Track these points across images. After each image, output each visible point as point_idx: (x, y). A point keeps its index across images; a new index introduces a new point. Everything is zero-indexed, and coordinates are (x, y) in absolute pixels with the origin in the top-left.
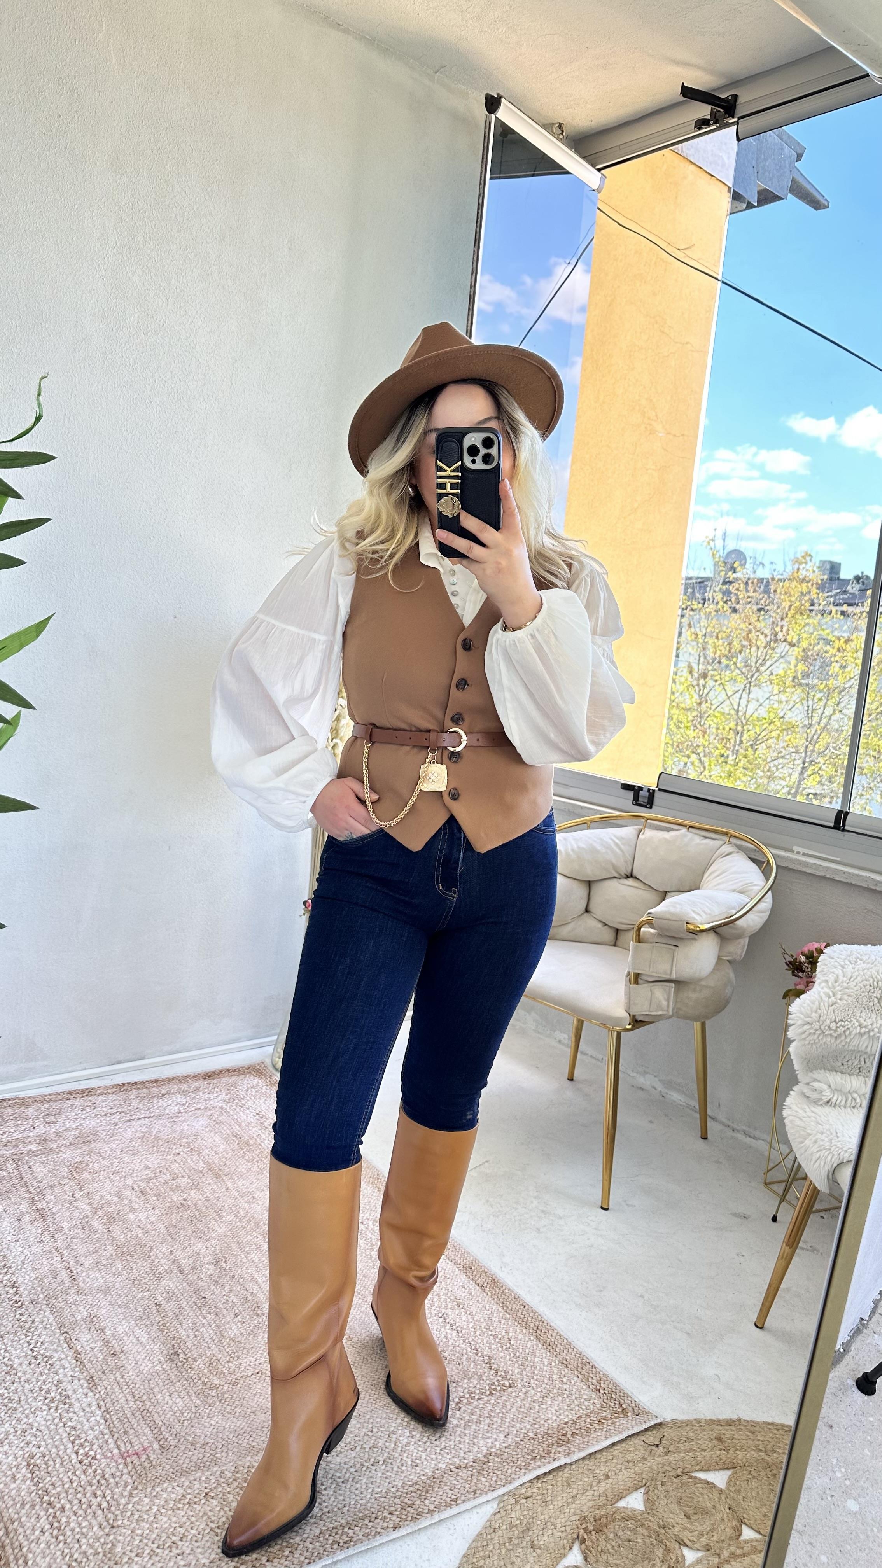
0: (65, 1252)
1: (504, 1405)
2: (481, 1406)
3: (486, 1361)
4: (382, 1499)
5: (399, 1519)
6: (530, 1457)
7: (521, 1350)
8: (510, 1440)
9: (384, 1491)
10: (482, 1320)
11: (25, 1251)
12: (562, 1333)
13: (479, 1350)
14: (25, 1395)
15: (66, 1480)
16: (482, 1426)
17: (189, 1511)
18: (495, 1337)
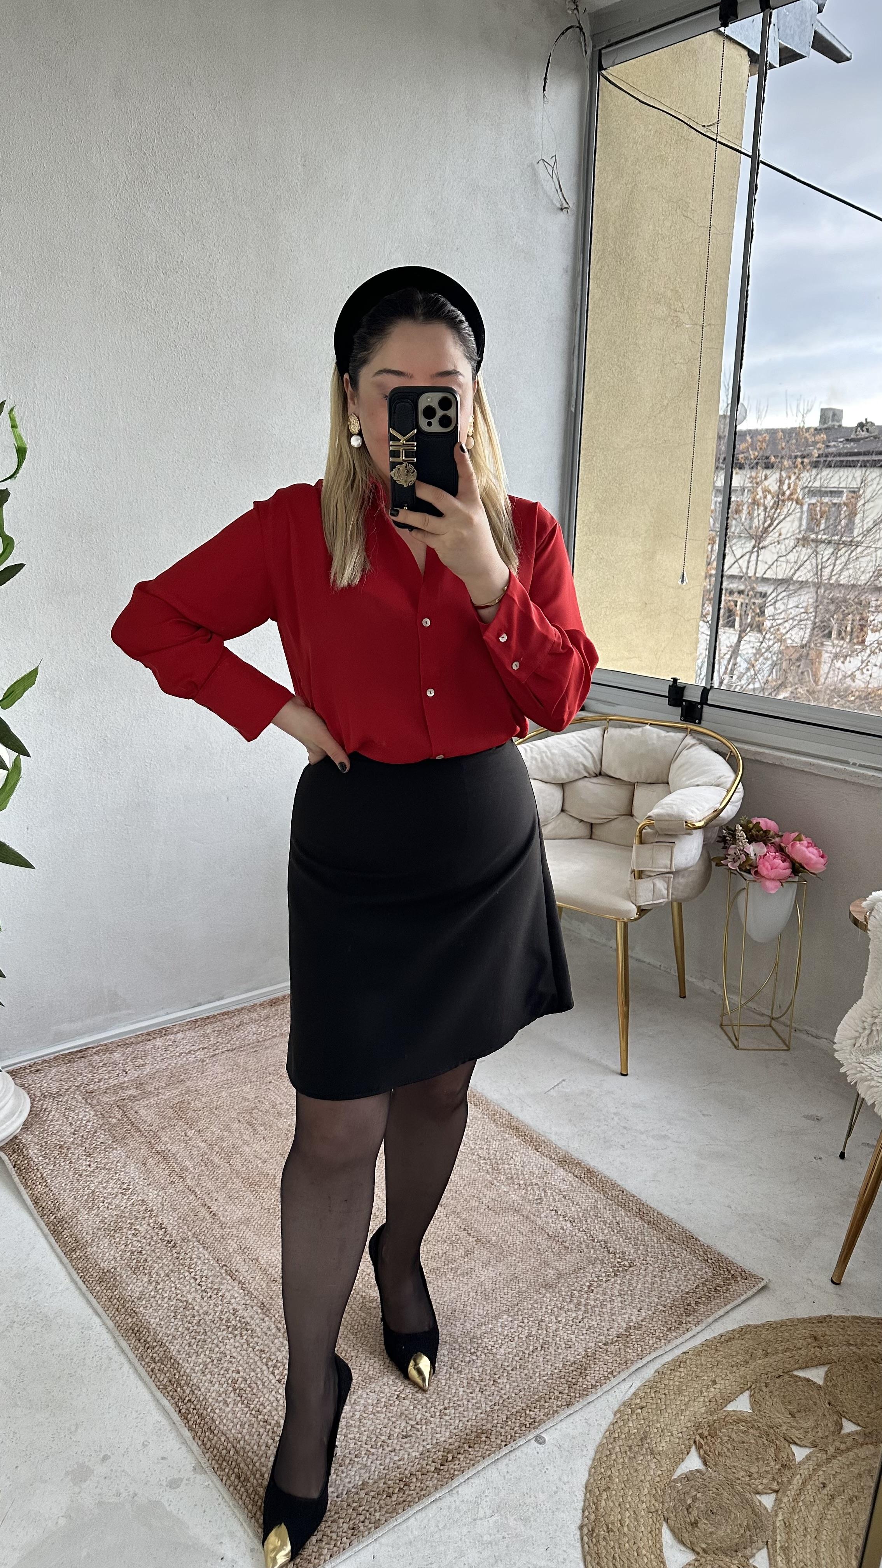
0: (197, 1190)
1: (630, 1284)
2: (610, 1287)
3: (603, 1246)
4: (550, 1381)
5: (569, 1397)
6: (665, 1329)
7: (631, 1232)
8: (644, 1314)
9: (549, 1373)
10: (589, 1208)
11: (160, 1193)
12: (662, 1212)
13: (594, 1236)
14: (208, 1326)
15: (272, 1399)
16: (615, 1304)
17: (388, 1413)
18: (605, 1222)
